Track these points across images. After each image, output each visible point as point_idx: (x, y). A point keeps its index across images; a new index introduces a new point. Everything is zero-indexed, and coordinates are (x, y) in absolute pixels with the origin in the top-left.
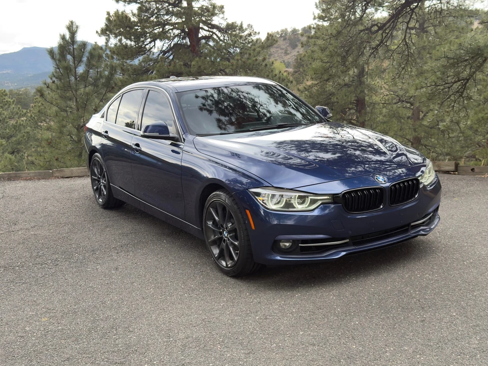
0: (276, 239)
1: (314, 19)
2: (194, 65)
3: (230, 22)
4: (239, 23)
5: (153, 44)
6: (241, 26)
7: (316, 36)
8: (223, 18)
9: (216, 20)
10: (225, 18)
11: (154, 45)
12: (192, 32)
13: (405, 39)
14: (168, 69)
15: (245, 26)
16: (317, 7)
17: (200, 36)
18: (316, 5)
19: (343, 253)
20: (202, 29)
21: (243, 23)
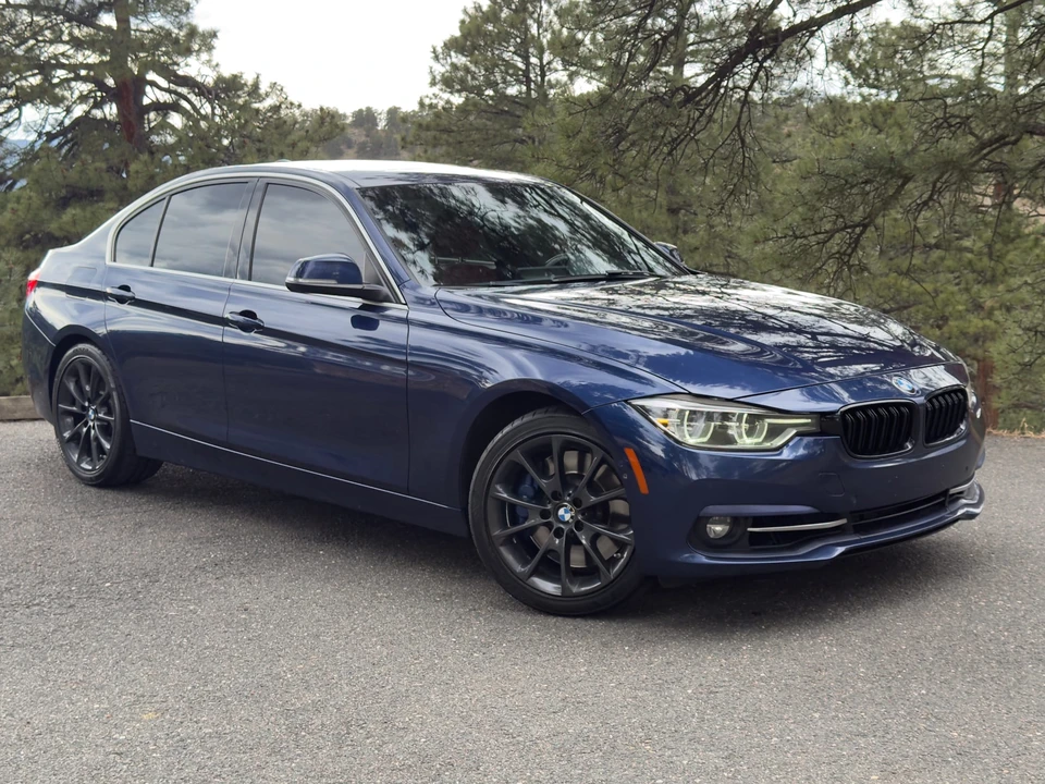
0: (702, 514)
1: (433, 83)
2: (137, 172)
3: (227, 73)
4: (249, 78)
5: (15, 114)
6: (256, 86)
7: (438, 125)
8: (209, 61)
9: (191, 67)
10: (214, 63)
11: (18, 119)
12: (128, 92)
13: (738, 126)
14: (65, 177)
15: (264, 88)
16: (436, 58)
17: (146, 101)
18: (434, 52)
19: (840, 550)
20: (153, 84)
21: (261, 78)
